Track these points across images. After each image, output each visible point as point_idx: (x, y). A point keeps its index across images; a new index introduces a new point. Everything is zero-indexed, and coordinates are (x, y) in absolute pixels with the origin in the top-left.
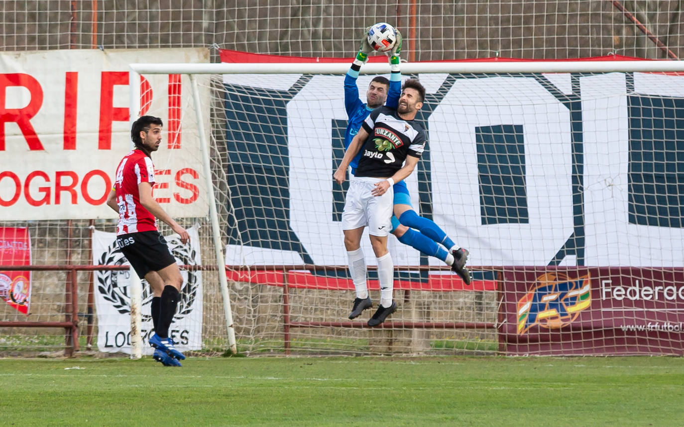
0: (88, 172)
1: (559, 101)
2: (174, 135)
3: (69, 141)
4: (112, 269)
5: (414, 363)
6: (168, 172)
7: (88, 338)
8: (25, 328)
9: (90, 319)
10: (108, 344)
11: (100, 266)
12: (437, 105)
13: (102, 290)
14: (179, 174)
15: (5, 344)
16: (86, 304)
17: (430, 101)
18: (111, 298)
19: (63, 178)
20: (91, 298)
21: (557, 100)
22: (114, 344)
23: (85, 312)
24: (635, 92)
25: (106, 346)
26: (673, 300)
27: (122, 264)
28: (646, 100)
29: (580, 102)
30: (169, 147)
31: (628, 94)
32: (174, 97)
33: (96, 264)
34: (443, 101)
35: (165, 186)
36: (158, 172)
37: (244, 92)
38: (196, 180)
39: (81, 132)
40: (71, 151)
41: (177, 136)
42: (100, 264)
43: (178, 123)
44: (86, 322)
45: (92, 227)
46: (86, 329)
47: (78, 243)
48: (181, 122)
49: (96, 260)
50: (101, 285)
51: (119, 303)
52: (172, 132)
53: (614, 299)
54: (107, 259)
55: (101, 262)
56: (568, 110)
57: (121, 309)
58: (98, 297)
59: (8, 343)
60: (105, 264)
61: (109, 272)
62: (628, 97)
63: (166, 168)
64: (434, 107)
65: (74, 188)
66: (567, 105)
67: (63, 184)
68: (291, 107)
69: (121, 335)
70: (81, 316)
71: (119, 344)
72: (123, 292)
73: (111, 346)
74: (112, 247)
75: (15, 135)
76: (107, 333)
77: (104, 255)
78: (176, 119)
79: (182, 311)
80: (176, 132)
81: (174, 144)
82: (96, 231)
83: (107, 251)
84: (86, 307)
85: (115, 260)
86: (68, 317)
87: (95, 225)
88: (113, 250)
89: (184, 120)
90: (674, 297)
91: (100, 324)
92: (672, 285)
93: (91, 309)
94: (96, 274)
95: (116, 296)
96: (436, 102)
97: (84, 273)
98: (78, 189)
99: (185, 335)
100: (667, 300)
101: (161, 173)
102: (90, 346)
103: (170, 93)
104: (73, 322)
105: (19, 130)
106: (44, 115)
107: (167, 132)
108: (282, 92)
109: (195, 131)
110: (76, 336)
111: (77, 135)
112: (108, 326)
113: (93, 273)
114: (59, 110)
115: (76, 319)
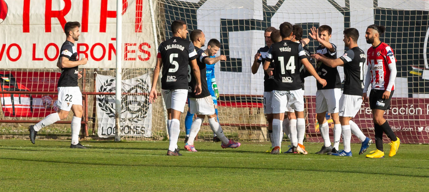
0: (94, 44)
1: (339, 11)
2: (138, 25)
3: (85, 28)
4: (106, 94)
5: (262, 145)
6: (135, 44)
7: (93, 130)
8: (60, 124)
9: (94, 120)
10: (103, 133)
11: (100, 93)
12: (275, 13)
13: (100, 105)
14: (141, 46)
15: (50, 132)
16: (92, 112)
17: (272, 11)
18: (105, 109)
19: (81, 47)
20: (95, 109)
21: (338, 11)
22: (106, 133)
23: (92, 116)
24: (378, 7)
25: (102, 134)
26: (397, 115)
27: (111, 91)
28: (383, 11)
29: (349, 12)
30: (136, 31)
31: (375, 8)
32: (139, 6)
33: (97, 91)
34: (278, 11)
35: (133, 51)
36: (130, 44)
37: (176, 5)
38: (150, 49)
39: (90, 23)
40: (85, 33)
41: (139, 26)
42: (99, 91)
43: (141, 19)
44: (92, 122)
45: (96, 73)
46: (92, 125)
47: (88, 81)
48: (142, 19)
49: (97, 89)
50: (100, 103)
51: (109, 112)
52: (137, 24)
53: (366, 114)
54: (103, 89)
55: (100, 91)
56: (343, 15)
57: (110, 115)
58: (99, 109)
59: (51, 132)
60: (102, 92)
61: (104, 96)
62: (374, 9)
63: (134, 43)
64: (273, 14)
65: (87, 52)
66: (343, 13)
67: (81, 50)
68: (200, 12)
69: (110, 129)
70: (89, 118)
71: (109, 133)
72: (111, 106)
73: (105, 134)
74: (106, 83)
75: (57, 24)
76: (103, 127)
77: (102, 87)
78: (140, 17)
79: (141, 117)
80: (139, 24)
81: (139, 30)
82: (98, 75)
83: (103, 85)
84: (92, 114)
85: (107, 90)
87: (97, 71)
88: (106, 84)
89: (144, 18)
90: (397, 113)
91: (99, 122)
92: (396, 107)
93: (94, 115)
94: (98, 96)
95: (108, 108)
96: (275, 11)
97: (91, 97)
98: (89, 52)
99: (143, 129)
100: (394, 115)
101: (131, 45)
102: (94, 134)
103: (137, 4)
104: (85, 121)
105: (58, 22)
106: (72, 14)
107: (135, 24)
108: (195, 4)
109: (149, 23)
110: (86, 129)
111: (89, 25)
112: (103, 124)
113: (95, 96)
114: (79, 12)
115: (87, 119)
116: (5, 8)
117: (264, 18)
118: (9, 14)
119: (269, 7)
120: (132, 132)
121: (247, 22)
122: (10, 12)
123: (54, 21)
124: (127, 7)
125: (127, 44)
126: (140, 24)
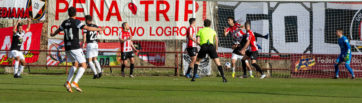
0: (181, 27)
2: (204, 17)
3: (177, 19)
7: (181, 71)
8: (165, 68)
9: (182, 66)
11: (184, 52)
13: (185, 59)
18: (187, 61)
19: (175, 29)
20: (182, 61)
23: (180, 65)
24: (327, 8)
28: (330, 10)
34: (276, 10)
37: (223, 7)
39: (180, 16)
40: (177, 21)
43: (205, 14)
44: (180, 67)
45: (182, 42)
46: (180, 69)
47: (178, 46)
50: (185, 57)
53: (321, 63)
58: (184, 60)
62: (325, 9)
64: (274, 11)
68: (236, 10)
77: (185, 49)
79: (206, 65)
84: (180, 63)
86: (175, 65)
89: (207, 13)
91: (184, 67)
93: (182, 64)
97: (180, 54)
98: (179, 31)
99: (207, 71)
101: (200, 28)
102: (181, 73)
103: (203, 6)
104: (177, 67)
105: (163, 16)
106: (170, 12)
107: (202, 17)
108: (233, 7)
109: (210, 16)
110: (178, 71)
111: (179, 17)
112: (186, 68)
113: (182, 54)
114: (174, 10)
115: (178, 66)
116: (136, 9)
117: (269, 13)
118: (138, 12)
119: (271, 8)
120: (201, 72)
121: (260, 15)
122: (138, 10)
123: (161, 15)
124: (198, 8)
125: (198, 27)
126: (205, 17)
